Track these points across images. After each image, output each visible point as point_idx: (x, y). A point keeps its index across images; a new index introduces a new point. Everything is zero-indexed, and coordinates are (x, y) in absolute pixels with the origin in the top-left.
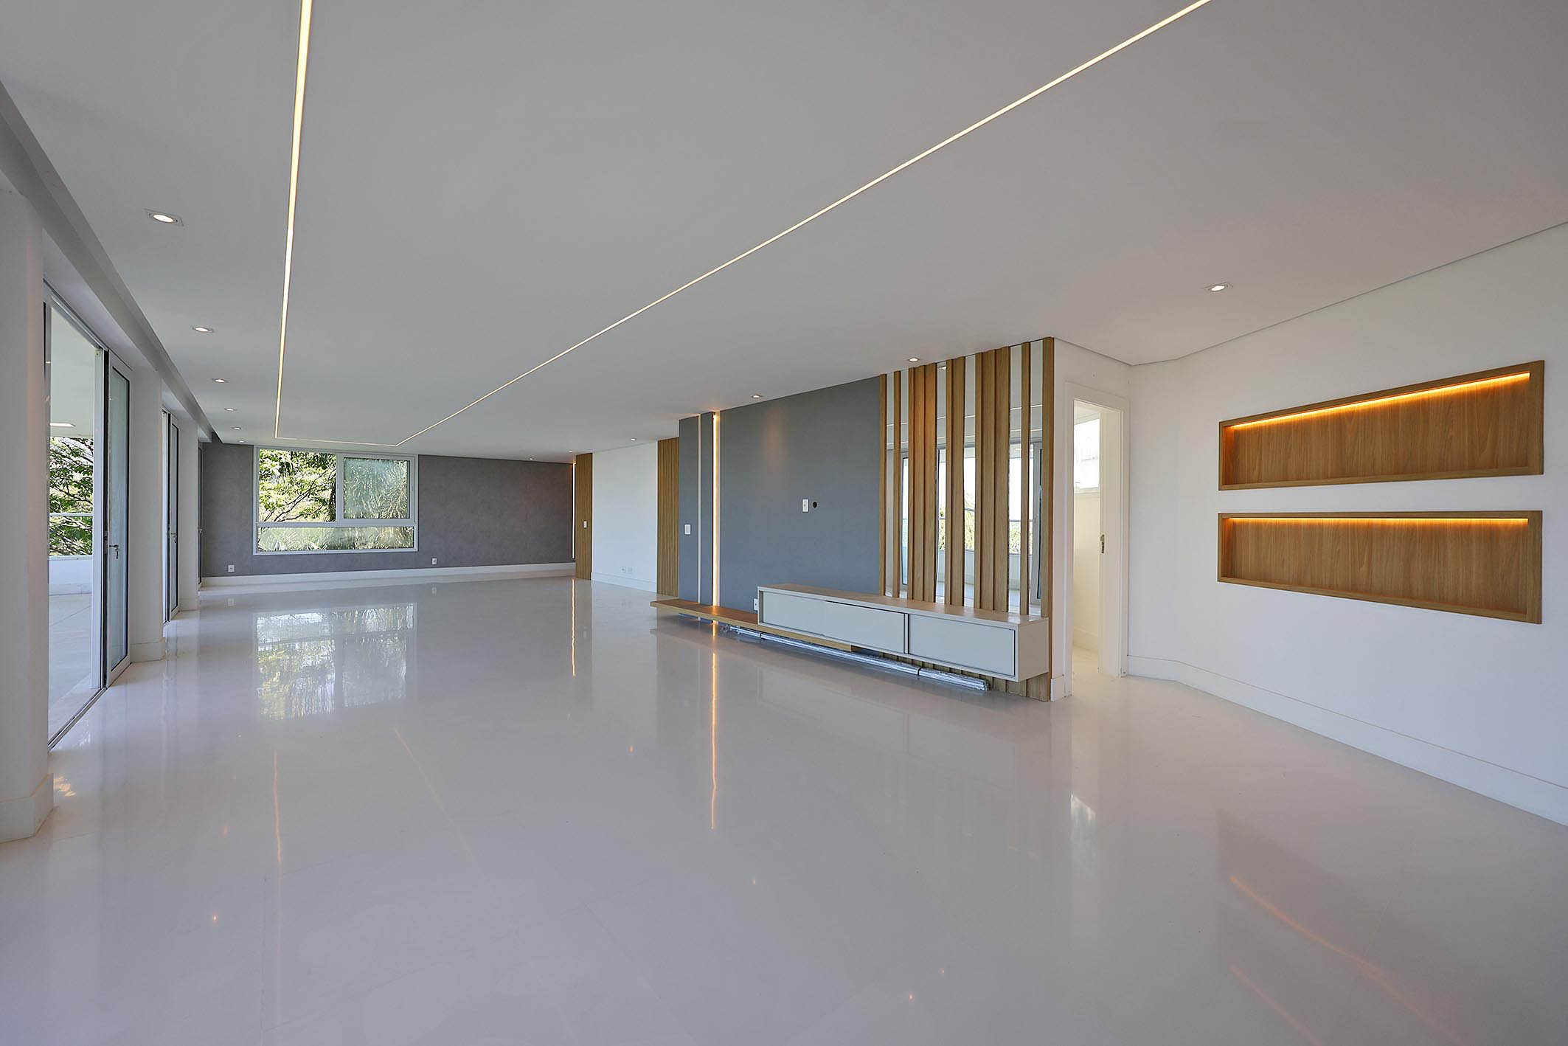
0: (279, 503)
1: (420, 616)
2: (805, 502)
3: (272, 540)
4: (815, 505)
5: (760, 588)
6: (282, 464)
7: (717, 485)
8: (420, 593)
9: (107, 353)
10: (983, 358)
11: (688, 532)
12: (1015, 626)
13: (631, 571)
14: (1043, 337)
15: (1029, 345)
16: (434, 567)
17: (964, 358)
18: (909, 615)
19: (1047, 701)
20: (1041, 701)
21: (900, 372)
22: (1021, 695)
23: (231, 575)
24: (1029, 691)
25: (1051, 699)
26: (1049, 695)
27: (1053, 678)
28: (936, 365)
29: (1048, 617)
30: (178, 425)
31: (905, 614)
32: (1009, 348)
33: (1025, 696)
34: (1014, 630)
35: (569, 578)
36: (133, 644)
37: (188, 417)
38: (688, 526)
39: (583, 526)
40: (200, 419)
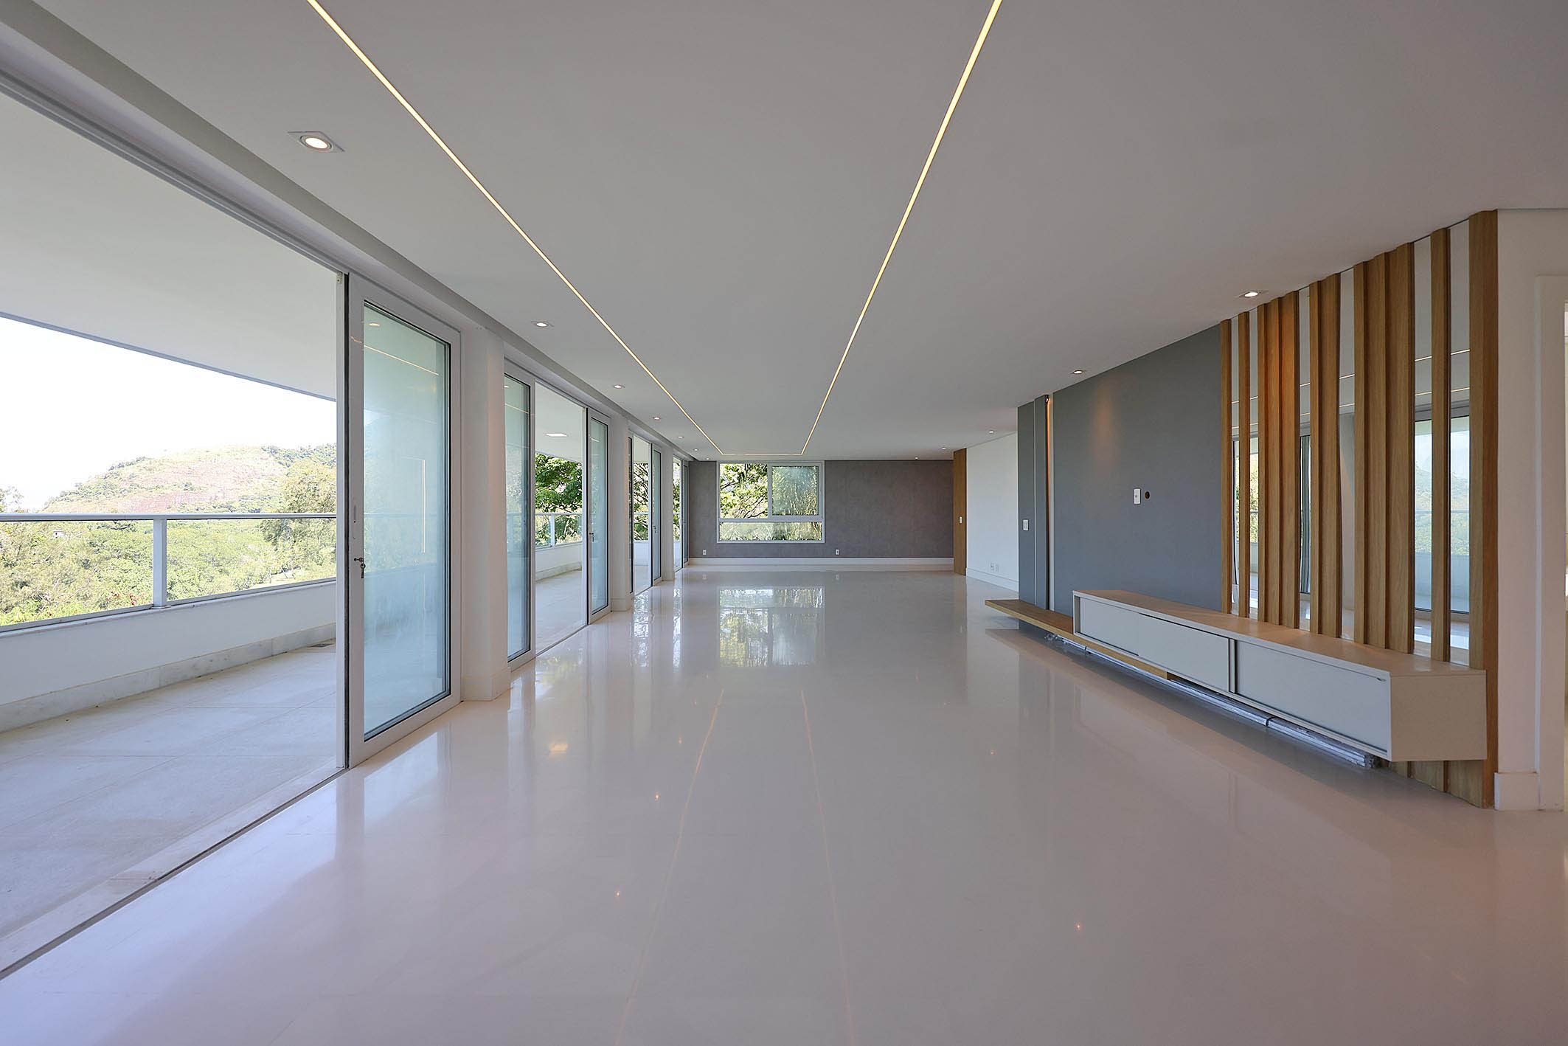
0: (734, 502)
1: (826, 595)
2: (1137, 492)
3: (729, 532)
4: (1148, 495)
5: (1076, 593)
6: (739, 474)
7: (1051, 476)
8: (825, 579)
9: (587, 409)
10: (1365, 270)
11: (1026, 528)
12: (1385, 674)
13: (998, 569)
14: (1473, 214)
15: (1446, 231)
16: (838, 556)
17: (1338, 275)
18: (1236, 641)
19: (1483, 807)
20: (1472, 804)
21: (1247, 314)
22: (1435, 786)
23: (705, 557)
24: (1449, 782)
25: (1496, 805)
26: (1488, 798)
27: (1499, 771)
28: (1296, 293)
29: (1484, 669)
30: (660, 452)
31: (1229, 639)
32: (1411, 245)
33: (1442, 790)
34: (1385, 680)
35: (948, 572)
36: (610, 599)
37: (663, 443)
38: (1026, 522)
39: (959, 521)
40: (672, 445)
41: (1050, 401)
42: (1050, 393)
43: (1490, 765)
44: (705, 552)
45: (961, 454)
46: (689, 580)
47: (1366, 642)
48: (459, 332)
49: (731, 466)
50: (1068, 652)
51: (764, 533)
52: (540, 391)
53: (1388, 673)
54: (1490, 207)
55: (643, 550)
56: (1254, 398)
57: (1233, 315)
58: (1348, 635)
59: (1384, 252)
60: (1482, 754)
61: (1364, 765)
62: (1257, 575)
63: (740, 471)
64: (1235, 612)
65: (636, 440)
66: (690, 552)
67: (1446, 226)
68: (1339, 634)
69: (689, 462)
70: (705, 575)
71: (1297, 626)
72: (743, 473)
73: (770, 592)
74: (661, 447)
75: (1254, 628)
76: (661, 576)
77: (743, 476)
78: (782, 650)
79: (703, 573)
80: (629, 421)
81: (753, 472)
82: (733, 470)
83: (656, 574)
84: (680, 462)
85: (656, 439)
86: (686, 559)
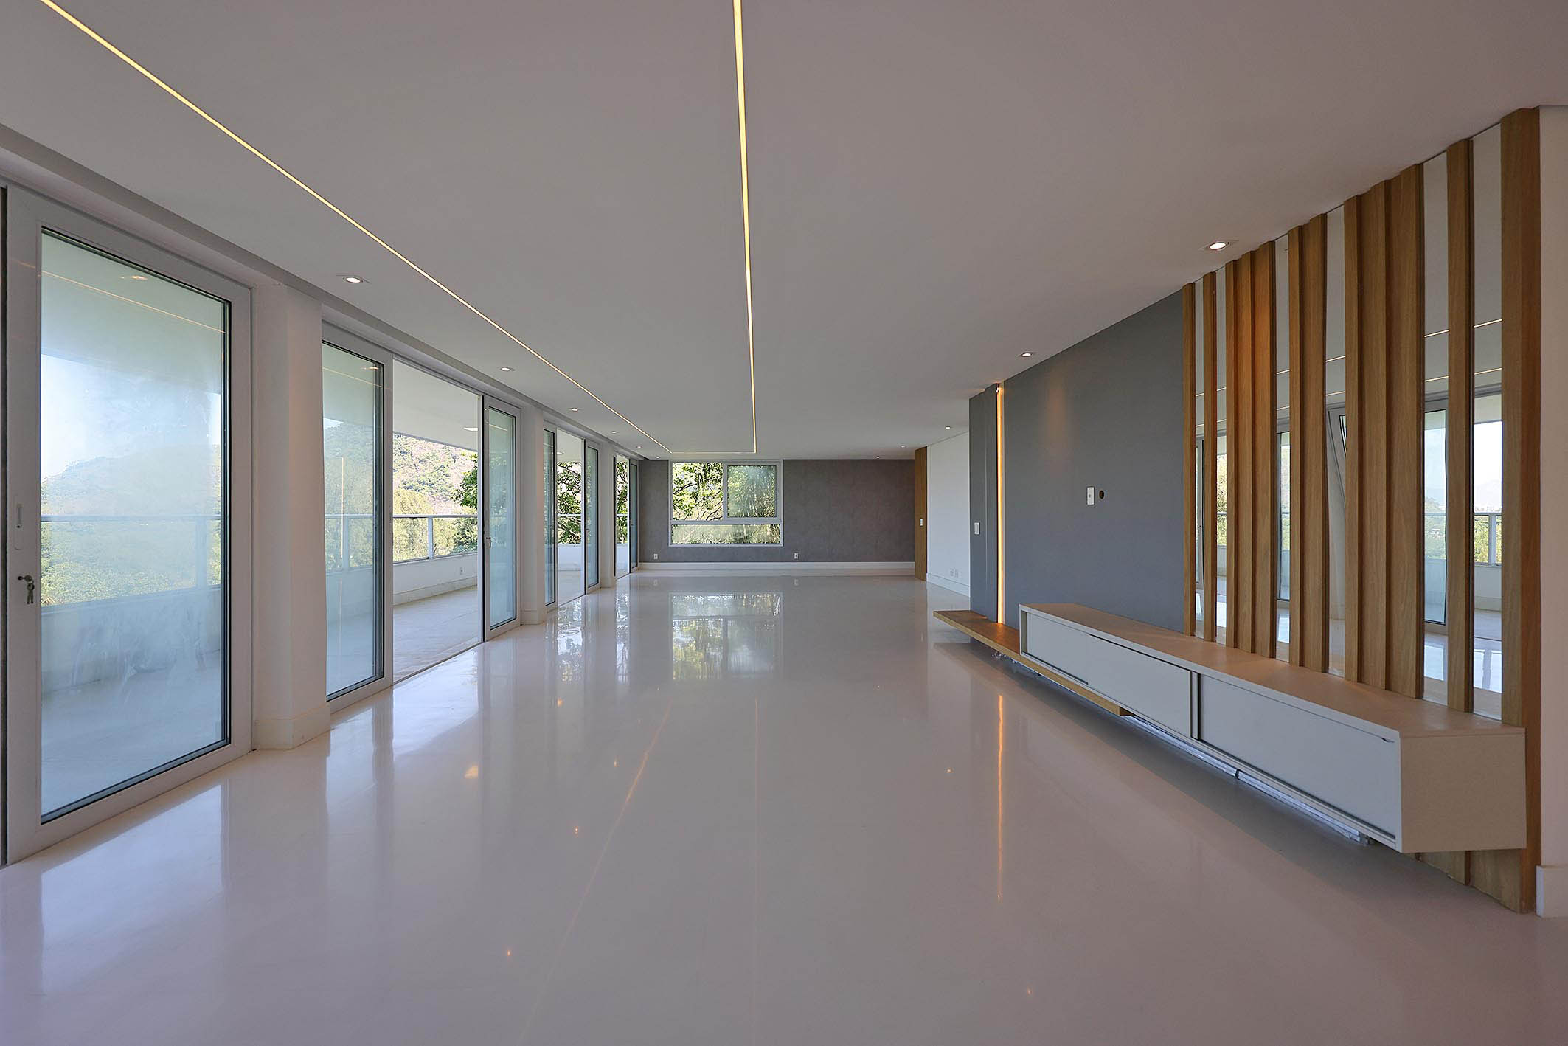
1: (784, 602)
2: (1091, 491)
3: (683, 535)
4: (1102, 494)
5: (1022, 608)
7: (1002, 474)
8: (784, 584)
9: (484, 397)
10: (1358, 206)
11: (977, 532)
12: (1394, 734)
13: (957, 574)
14: (1508, 113)
15: (1468, 144)
16: (796, 561)
17: (1324, 217)
18: (1199, 675)
19: (1521, 912)
20: (1505, 907)
21: (1213, 275)
22: (1454, 876)
23: (656, 561)
24: (1471, 870)
25: (1537, 911)
26: (1528, 900)
27: (1542, 864)
28: (1272, 244)
29: (1522, 726)
30: (595, 447)
31: (1191, 671)
32: (1419, 167)
33: (1463, 881)
34: (1393, 742)
35: (909, 577)
36: (521, 611)
37: (601, 440)
38: (977, 524)
39: (920, 524)
40: (610, 442)
41: (1000, 391)
42: (1001, 382)
43: (1531, 856)
44: (656, 556)
45: (922, 453)
46: (639, 587)
47: (1360, 679)
48: (250, 289)
49: (688, 465)
50: (1017, 672)
51: (722, 536)
52: (399, 371)
53: (1397, 733)
54: (1529, 104)
55: (571, 554)
56: (1222, 390)
57: (1196, 277)
58: (1337, 670)
59: (1384, 180)
60: (1519, 841)
61: (1358, 839)
62: (1225, 578)
63: (698, 472)
64: (1200, 634)
65: (561, 436)
66: (641, 556)
67: (1467, 137)
68: (1325, 668)
69: (640, 460)
70: (656, 581)
71: (1273, 655)
72: (700, 474)
73: (731, 597)
74: (599, 444)
75: (1222, 657)
76: (599, 582)
77: (702, 477)
78: (743, 657)
79: (654, 578)
80: (545, 413)
81: (713, 472)
82: (690, 470)
83: (591, 581)
84: (627, 460)
85: (591, 435)
86: (635, 564)
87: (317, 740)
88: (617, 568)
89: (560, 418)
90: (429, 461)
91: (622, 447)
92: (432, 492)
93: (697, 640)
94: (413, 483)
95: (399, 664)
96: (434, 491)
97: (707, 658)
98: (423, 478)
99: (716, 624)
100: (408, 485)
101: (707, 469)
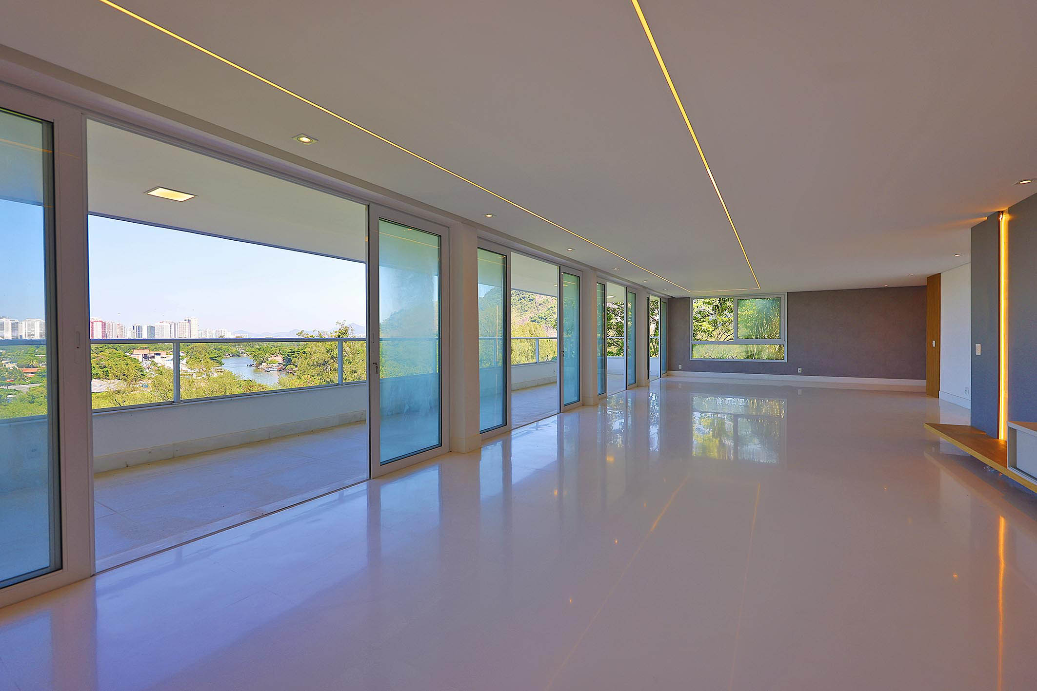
3: (701, 352)
5: (1010, 425)
6: (714, 306)
7: (1004, 299)
9: (560, 267)
11: (978, 353)
16: (799, 374)
30: (633, 291)
36: (583, 397)
37: (638, 287)
38: (978, 346)
39: (932, 345)
40: (645, 287)
41: (1004, 219)
42: (1005, 209)
44: (680, 367)
45: (934, 280)
46: (667, 388)
48: (446, 227)
49: (707, 300)
51: (736, 352)
52: (515, 258)
55: (616, 364)
63: (715, 304)
65: (609, 286)
66: (668, 366)
69: (669, 299)
73: (741, 401)
74: (637, 290)
76: (636, 382)
78: (754, 448)
79: (680, 382)
80: (598, 273)
81: (728, 303)
82: (709, 303)
83: (631, 380)
84: (658, 299)
85: (629, 284)
86: (664, 372)
87: (475, 452)
88: (650, 374)
89: (607, 274)
90: (544, 304)
91: (654, 291)
92: (546, 323)
93: (714, 431)
94: (536, 318)
95: (514, 420)
96: (547, 323)
97: (722, 444)
98: (541, 315)
99: (731, 420)
100: (533, 319)
101: (723, 301)
